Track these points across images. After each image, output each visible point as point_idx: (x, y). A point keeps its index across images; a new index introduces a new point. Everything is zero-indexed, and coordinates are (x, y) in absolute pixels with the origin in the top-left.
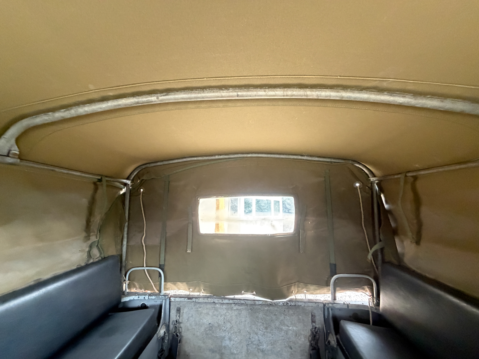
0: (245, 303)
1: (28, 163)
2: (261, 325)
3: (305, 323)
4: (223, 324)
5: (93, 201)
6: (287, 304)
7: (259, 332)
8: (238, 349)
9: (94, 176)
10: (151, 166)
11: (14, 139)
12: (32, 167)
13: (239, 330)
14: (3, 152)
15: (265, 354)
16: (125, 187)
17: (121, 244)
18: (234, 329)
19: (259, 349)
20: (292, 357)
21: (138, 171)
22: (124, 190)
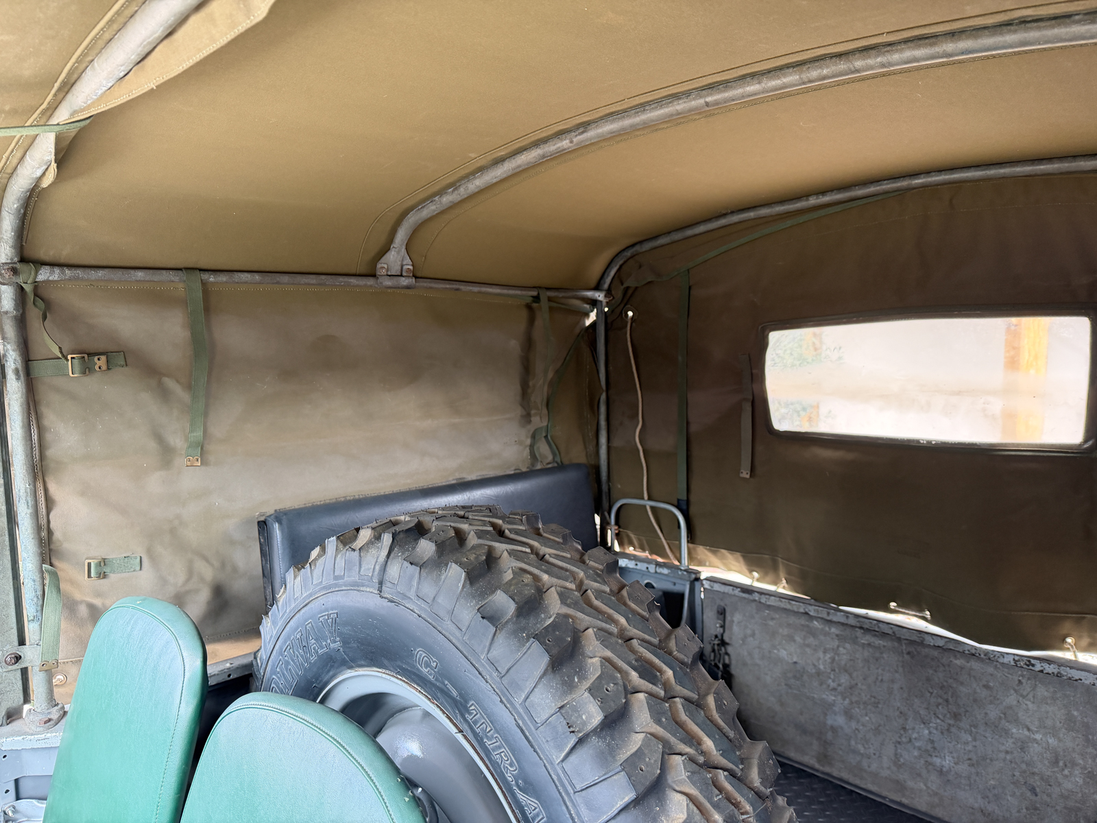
0: (894, 632)
1: (425, 282)
2: (940, 704)
3: (1090, 737)
4: (829, 671)
5: (528, 344)
6: (1028, 666)
7: (933, 720)
8: (871, 746)
9: (525, 290)
10: (644, 250)
11: (404, 247)
12: (431, 288)
13: (873, 699)
14: (395, 270)
15: (948, 781)
16: (594, 308)
17: (595, 442)
18: (859, 694)
19: (930, 764)
20: (1035, 815)
21: (618, 267)
22: (593, 316)
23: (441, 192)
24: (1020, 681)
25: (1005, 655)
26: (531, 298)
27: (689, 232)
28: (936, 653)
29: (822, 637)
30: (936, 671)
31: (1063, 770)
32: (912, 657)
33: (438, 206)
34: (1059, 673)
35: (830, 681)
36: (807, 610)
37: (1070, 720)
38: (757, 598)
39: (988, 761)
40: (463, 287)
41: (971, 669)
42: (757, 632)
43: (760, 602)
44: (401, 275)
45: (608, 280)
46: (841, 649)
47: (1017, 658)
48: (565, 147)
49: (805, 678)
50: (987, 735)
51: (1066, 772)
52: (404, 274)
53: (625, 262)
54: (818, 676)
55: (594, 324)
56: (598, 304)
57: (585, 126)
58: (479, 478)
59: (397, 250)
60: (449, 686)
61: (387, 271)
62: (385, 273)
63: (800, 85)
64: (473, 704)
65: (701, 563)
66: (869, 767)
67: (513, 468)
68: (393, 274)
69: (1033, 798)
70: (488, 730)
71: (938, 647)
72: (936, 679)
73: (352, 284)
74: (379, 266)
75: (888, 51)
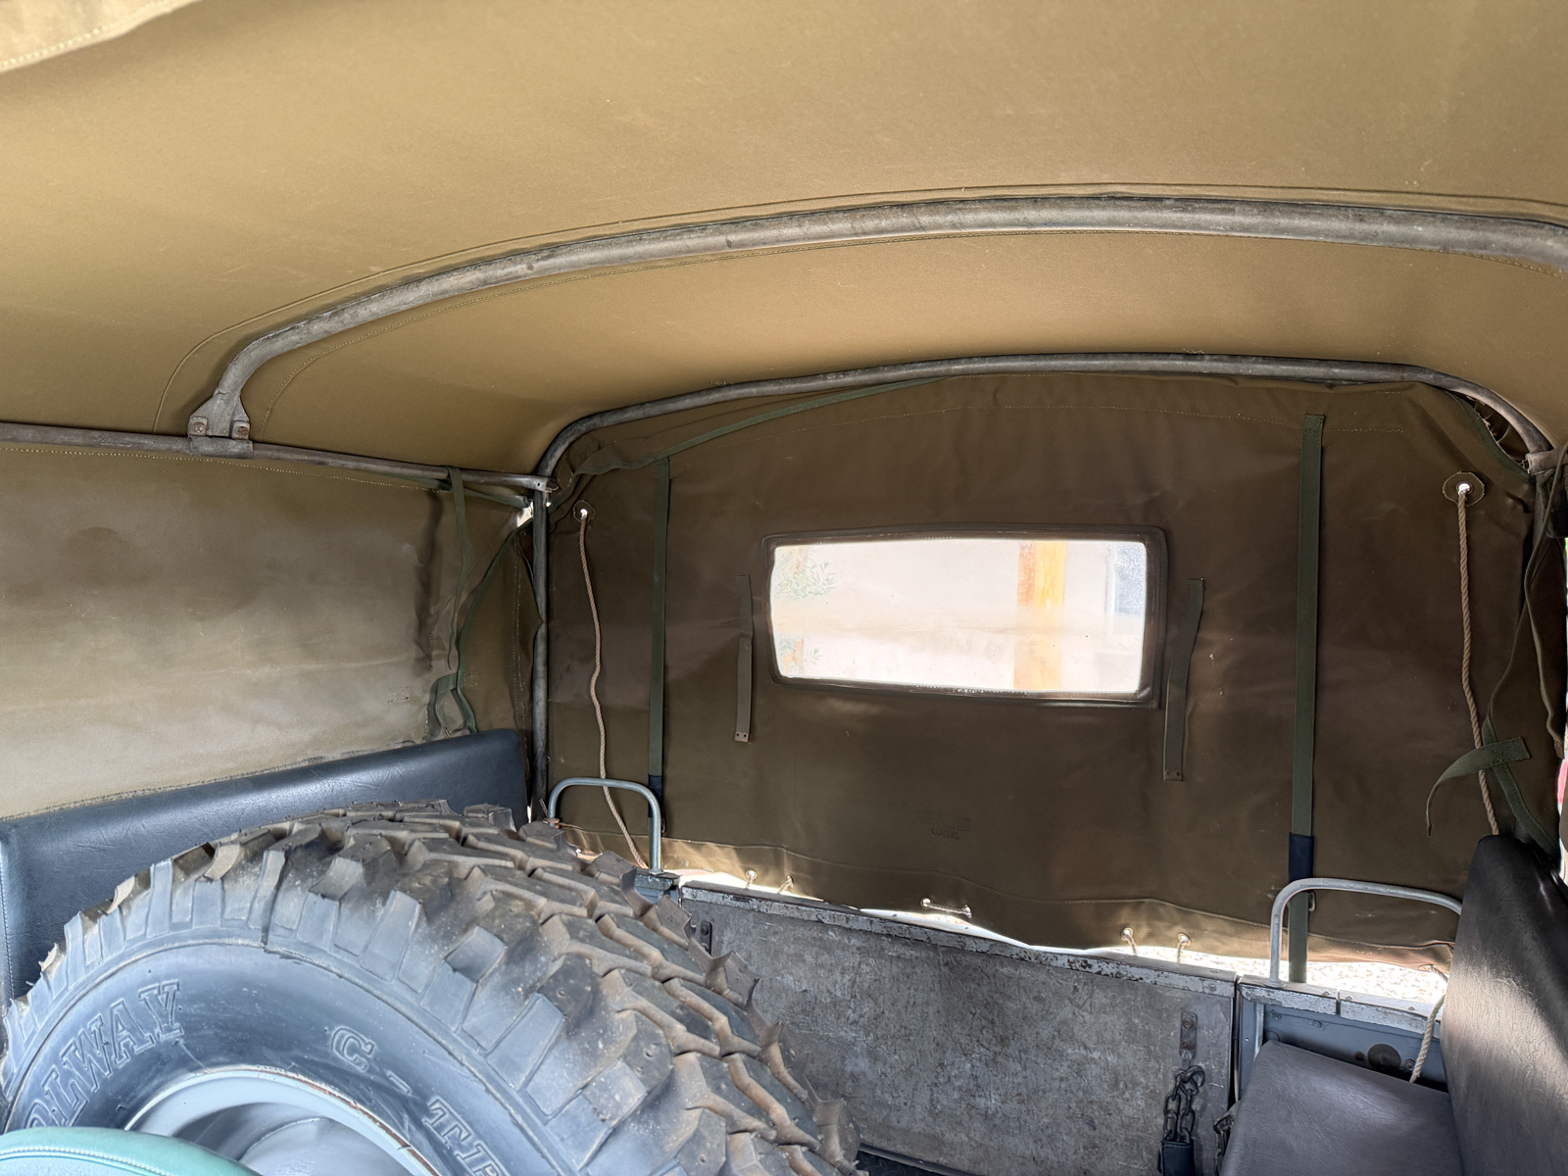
0: (928, 938)
1: (269, 450)
2: (983, 1027)
3: (1152, 1048)
4: (849, 998)
5: (430, 551)
6: (1084, 967)
7: (976, 1050)
8: (901, 1094)
9: (428, 470)
10: (606, 424)
11: (238, 394)
12: (278, 459)
13: (903, 1031)
14: (221, 428)
15: (995, 1126)
16: (530, 502)
17: (528, 696)
18: (887, 1025)
19: (973, 1107)
20: (1093, 1155)
21: (567, 445)
22: (527, 514)
23: (310, 317)
24: (1075, 987)
25: (1059, 957)
26: (437, 483)
27: (671, 406)
28: (978, 961)
29: (839, 952)
30: (979, 985)
31: (1124, 1093)
32: (951, 970)
33: (303, 336)
34: (1118, 973)
35: (850, 1011)
36: (820, 917)
37: (1131, 1029)
38: (755, 907)
39: (1040, 1093)
40: (330, 460)
41: (1020, 978)
42: (754, 954)
43: (759, 911)
44: (230, 437)
45: (552, 463)
46: (863, 966)
47: (1071, 959)
48: (520, 273)
49: (818, 1010)
50: (1039, 1060)
51: (1127, 1095)
52: (235, 435)
53: (578, 439)
54: (835, 1006)
55: (529, 525)
56: (537, 496)
57: (553, 249)
58: (346, 756)
59: (225, 398)
60: (395, 1079)
61: (207, 429)
62: (204, 432)
63: (852, 235)
64: (437, 1101)
65: (678, 864)
66: (898, 1122)
67: (401, 740)
68: (216, 434)
69: (1091, 1133)
70: (463, 1136)
71: (982, 952)
72: (980, 995)
73: (146, 448)
74: (193, 420)
75: (960, 209)
